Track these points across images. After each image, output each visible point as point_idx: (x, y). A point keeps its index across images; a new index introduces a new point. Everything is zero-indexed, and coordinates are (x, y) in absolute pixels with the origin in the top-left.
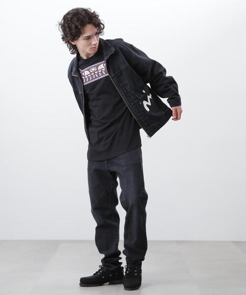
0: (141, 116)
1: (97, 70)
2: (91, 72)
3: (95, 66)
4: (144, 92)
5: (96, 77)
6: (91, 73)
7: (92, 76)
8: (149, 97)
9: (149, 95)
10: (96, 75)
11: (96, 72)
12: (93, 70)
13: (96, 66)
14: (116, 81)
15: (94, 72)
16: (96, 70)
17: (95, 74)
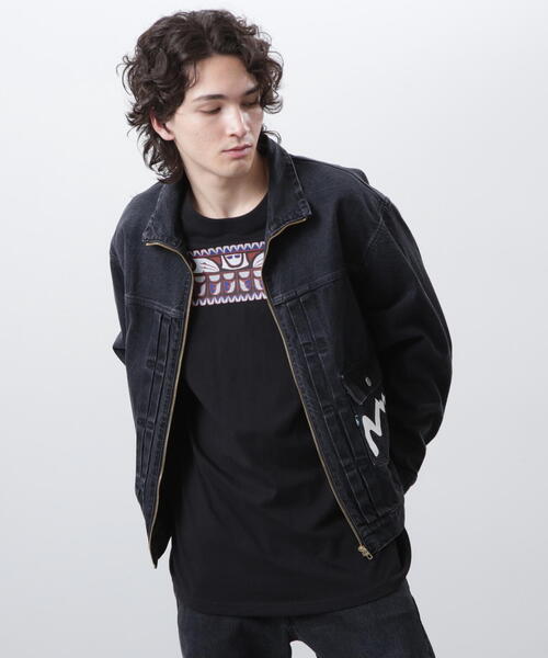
0: (348, 468)
1: (250, 268)
2: (225, 266)
3: (241, 251)
4: (369, 384)
5: (238, 291)
6: (222, 271)
7: (226, 284)
8: (380, 405)
9: (379, 399)
10: (242, 284)
11: (245, 274)
12: (235, 261)
13: (248, 252)
14: (285, 321)
15: (236, 273)
16: (246, 264)
17: (237, 278)
